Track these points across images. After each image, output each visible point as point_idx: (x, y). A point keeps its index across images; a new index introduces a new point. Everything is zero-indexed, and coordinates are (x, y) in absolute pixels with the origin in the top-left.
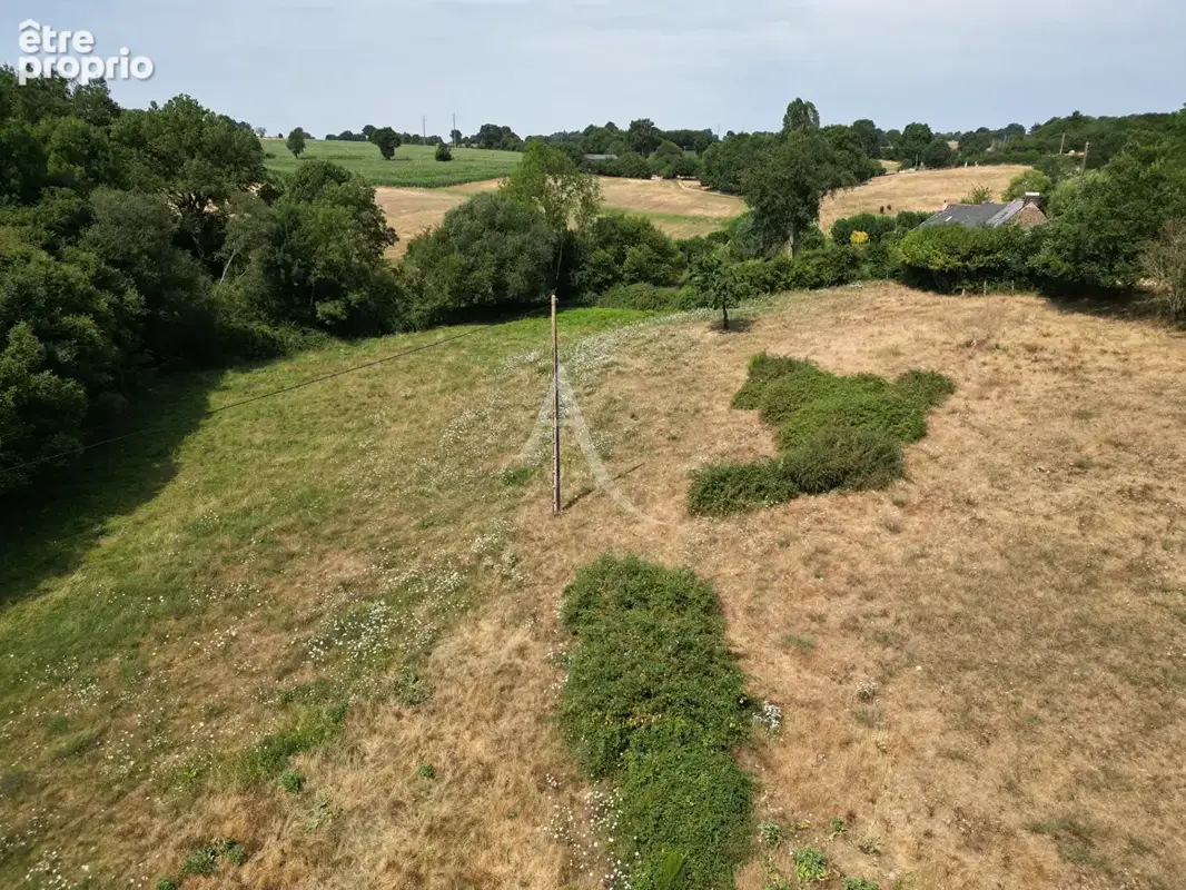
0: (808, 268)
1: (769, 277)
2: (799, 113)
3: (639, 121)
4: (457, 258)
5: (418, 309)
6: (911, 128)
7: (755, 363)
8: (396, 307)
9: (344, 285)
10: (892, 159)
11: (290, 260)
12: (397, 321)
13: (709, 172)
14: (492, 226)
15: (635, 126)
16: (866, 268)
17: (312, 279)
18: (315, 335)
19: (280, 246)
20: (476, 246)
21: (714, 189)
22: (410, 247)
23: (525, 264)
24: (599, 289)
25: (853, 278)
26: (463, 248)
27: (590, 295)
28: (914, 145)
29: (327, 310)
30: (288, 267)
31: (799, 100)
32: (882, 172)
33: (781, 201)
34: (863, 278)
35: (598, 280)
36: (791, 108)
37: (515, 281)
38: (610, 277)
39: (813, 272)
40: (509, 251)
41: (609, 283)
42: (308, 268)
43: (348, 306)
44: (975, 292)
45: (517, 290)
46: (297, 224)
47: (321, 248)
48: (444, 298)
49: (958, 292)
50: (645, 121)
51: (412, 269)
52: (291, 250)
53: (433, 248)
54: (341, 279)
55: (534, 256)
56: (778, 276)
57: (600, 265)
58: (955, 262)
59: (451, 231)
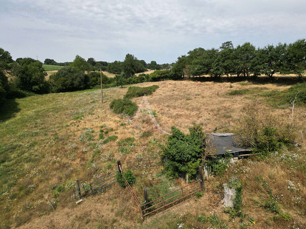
0: (135, 80)
1: (128, 82)
2: (129, 57)
3: (90, 58)
4: (62, 78)
5: (54, 89)
6: (152, 62)
7: (129, 88)
8: (50, 88)
9: (38, 83)
10: (149, 69)
11: (26, 77)
12: (50, 91)
13: (110, 69)
14: (70, 72)
15: (89, 59)
16: (146, 80)
17: (31, 81)
18: (32, 93)
19: (24, 74)
20: (66, 76)
21: (111, 73)
22: (50, 77)
23: (78, 79)
24: (93, 86)
25: (143, 82)
26: (64, 76)
27: (91, 87)
28: (153, 65)
29: (36, 87)
30: (26, 78)
31: (129, 54)
32: (147, 71)
33: (129, 68)
34: (145, 82)
35: (93, 84)
36: (127, 56)
37: (76, 83)
38: (95, 83)
39: (136, 81)
40: (74, 77)
41: (95, 85)
42: (31, 78)
43: (40, 87)
44: (163, 80)
45: (76, 85)
46: (27, 70)
47: (33, 74)
48: (60, 86)
49: (161, 81)
50: (92, 58)
51: (52, 80)
52: (27, 75)
53: (56, 77)
54: (38, 82)
55: (80, 78)
56: (130, 82)
57: (93, 81)
58: (159, 76)
59: (60, 73)
